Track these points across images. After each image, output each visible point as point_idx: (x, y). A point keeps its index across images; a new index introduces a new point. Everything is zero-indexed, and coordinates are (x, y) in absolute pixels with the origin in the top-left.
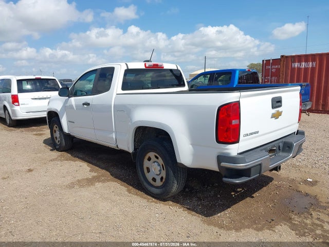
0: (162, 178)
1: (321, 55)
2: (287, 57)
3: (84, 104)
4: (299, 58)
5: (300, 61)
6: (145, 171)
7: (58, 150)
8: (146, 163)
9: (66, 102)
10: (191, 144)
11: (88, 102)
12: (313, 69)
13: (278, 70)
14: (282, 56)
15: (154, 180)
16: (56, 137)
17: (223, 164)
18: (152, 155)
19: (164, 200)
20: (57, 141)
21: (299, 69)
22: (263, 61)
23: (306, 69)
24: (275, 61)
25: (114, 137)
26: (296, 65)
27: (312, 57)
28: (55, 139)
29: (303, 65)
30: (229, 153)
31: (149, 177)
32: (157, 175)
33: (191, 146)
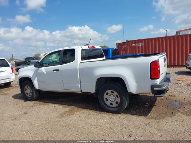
0: (117, 103)
1: (145, 40)
2: (129, 41)
3: (54, 70)
4: (135, 42)
5: (135, 43)
6: (105, 100)
7: (29, 100)
8: (105, 96)
9: (36, 71)
10: (136, 82)
11: (58, 69)
12: (142, 46)
13: (125, 48)
14: (127, 41)
15: (111, 104)
16: (27, 93)
17: (155, 89)
18: (109, 91)
19: (119, 113)
20: (28, 96)
21: (135, 47)
22: (117, 44)
23: (139, 47)
24: (123, 44)
25: (79, 86)
26: (134, 45)
27: (141, 41)
28: (26, 94)
29: (137, 45)
30: (157, 83)
31: (108, 103)
32: (113, 101)
33: (135, 83)
